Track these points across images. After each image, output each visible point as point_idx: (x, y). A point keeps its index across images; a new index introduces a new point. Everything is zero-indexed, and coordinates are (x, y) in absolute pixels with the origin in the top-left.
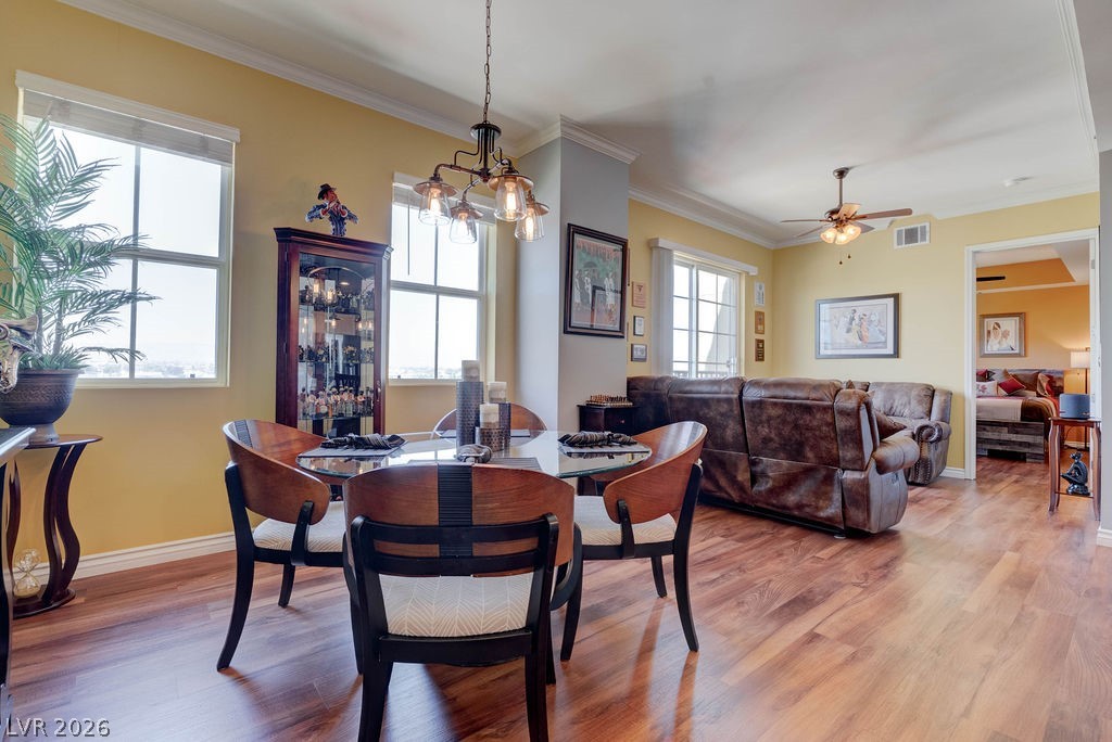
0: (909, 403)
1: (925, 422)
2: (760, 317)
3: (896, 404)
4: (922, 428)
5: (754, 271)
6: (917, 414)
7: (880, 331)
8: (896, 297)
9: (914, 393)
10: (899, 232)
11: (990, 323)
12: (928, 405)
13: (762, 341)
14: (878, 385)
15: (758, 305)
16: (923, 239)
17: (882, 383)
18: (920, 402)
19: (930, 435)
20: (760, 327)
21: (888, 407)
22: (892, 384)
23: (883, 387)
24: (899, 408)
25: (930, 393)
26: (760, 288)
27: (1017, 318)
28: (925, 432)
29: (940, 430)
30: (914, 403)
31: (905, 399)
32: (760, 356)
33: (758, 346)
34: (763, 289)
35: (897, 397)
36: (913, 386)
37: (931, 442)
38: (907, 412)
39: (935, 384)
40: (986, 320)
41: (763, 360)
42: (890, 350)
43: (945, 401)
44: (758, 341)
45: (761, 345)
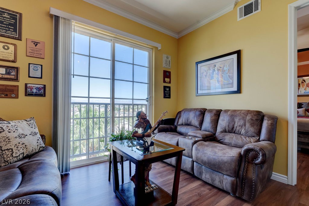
0: (245, 125)
1: (251, 144)
2: (167, 74)
3: (236, 126)
4: (248, 151)
6: (250, 133)
7: (229, 76)
8: (238, 53)
9: (248, 118)
10: (241, 9)
12: (259, 127)
13: (169, 87)
14: (226, 111)
15: (165, 66)
16: (257, 9)
17: (229, 110)
18: (252, 125)
19: (256, 157)
20: (167, 80)
21: (231, 126)
22: (235, 111)
23: (229, 113)
24: (238, 129)
25: (260, 117)
26: (167, 58)
28: (251, 154)
29: (264, 155)
30: (248, 125)
31: (242, 122)
32: (167, 94)
33: (165, 90)
34: (170, 59)
35: (237, 120)
36: (249, 112)
37: (256, 164)
38: (243, 131)
39: (264, 110)
41: (169, 97)
42: (235, 89)
43: (272, 124)
44: (165, 87)
45: (168, 89)
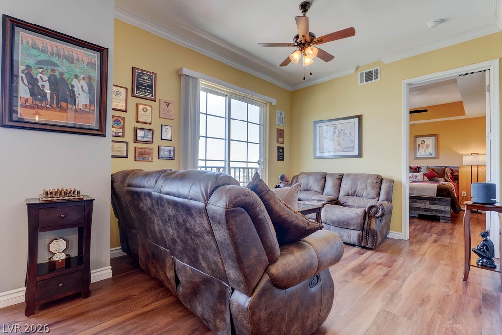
0: (366, 188)
1: (373, 202)
2: (281, 133)
3: (357, 190)
4: (371, 207)
5: (274, 102)
6: (371, 196)
7: (350, 140)
8: (360, 117)
9: (369, 181)
10: (362, 74)
11: (419, 140)
12: (378, 189)
13: (283, 148)
14: (348, 175)
15: (279, 125)
16: (376, 77)
17: (351, 174)
18: (373, 187)
19: (377, 212)
20: (280, 139)
21: (353, 190)
22: (357, 175)
23: (351, 177)
24: (360, 192)
25: (379, 181)
26: (281, 114)
27: (434, 137)
28: (373, 210)
29: (383, 209)
30: (369, 188)
31: (363, 186)
32: (281, 157)
33: (279, 151)
34: (283, 115)
35: (359, 184)
36: (369, 176)
37: (377, 218)
38: (365, 194)
39: (383, 175)
40: (417, 138)
41: (283, 159)
42: (356, 153)
43: (389, 187)
44: (279, 148)
45: (281, 151)
